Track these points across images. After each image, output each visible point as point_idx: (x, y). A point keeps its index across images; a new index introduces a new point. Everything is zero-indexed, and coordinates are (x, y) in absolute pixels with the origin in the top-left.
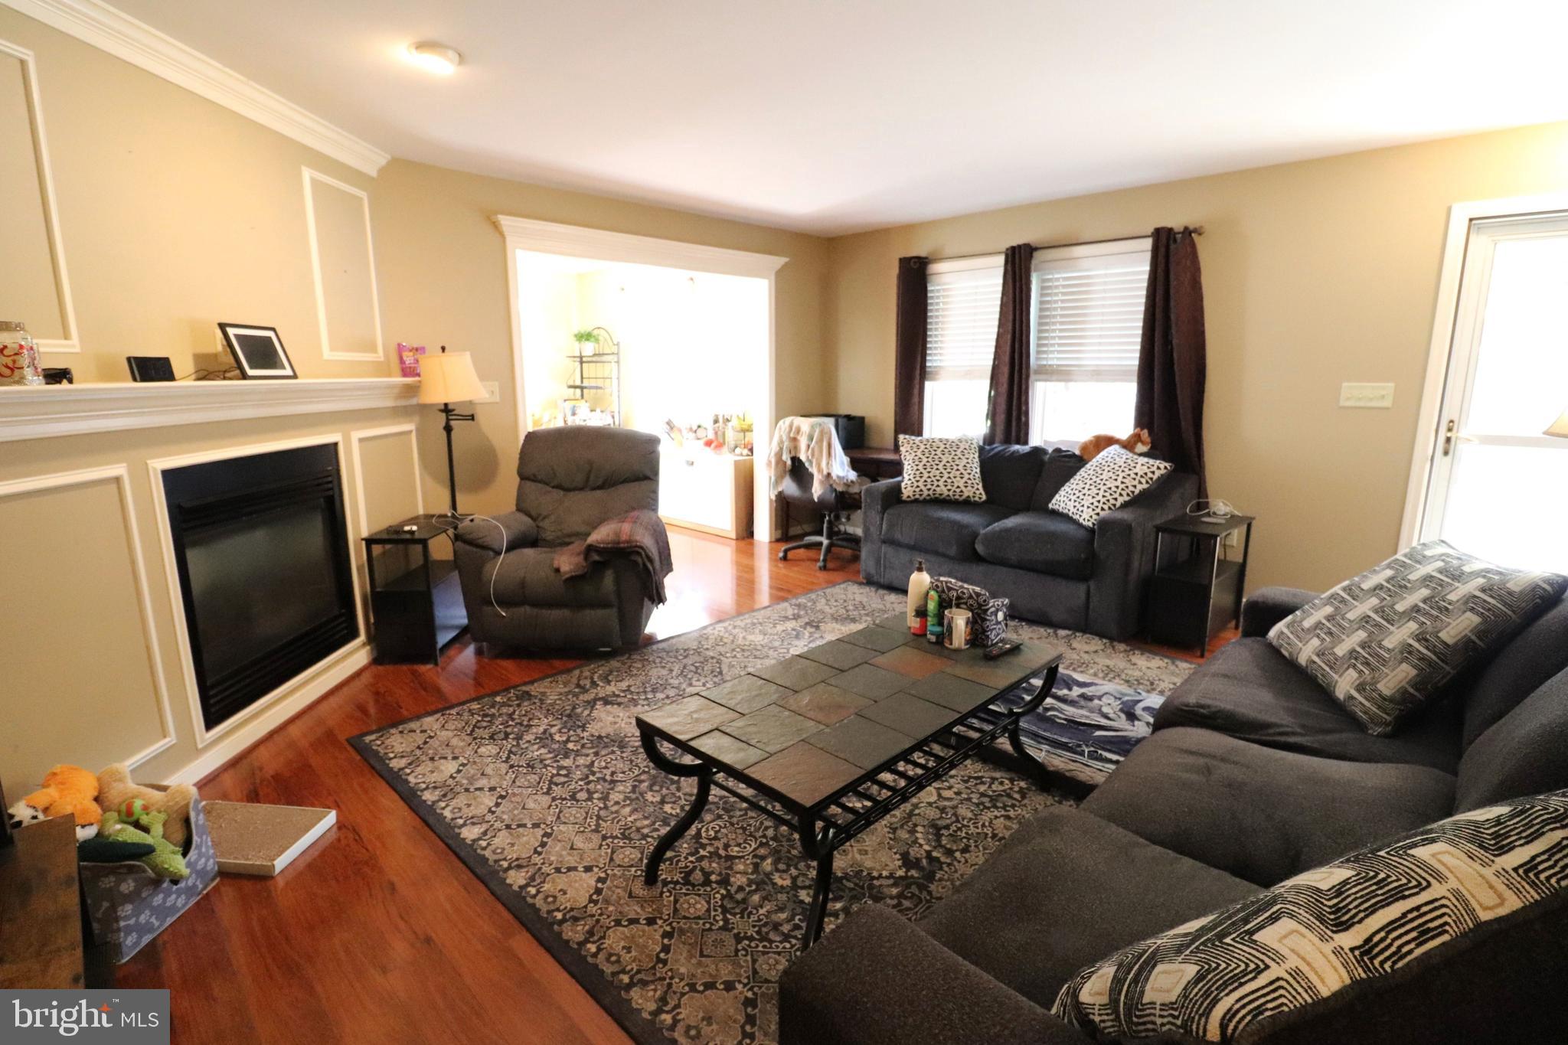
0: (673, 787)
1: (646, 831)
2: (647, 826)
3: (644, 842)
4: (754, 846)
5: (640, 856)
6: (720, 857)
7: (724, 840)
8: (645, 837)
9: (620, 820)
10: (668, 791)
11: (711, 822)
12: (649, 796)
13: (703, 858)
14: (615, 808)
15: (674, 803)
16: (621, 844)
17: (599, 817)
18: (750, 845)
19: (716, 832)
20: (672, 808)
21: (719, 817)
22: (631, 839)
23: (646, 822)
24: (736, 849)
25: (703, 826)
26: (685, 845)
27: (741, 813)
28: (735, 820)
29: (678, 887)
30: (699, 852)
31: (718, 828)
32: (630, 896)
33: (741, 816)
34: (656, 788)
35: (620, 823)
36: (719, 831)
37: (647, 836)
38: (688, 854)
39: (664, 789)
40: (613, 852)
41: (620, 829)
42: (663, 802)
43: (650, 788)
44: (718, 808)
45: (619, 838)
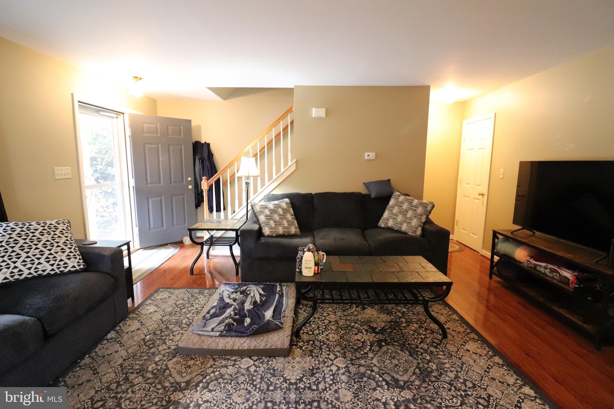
0: (421, 366)
1: (441, 353)
2: (440, 355)
3: (444, 349)
4: (404, 331)
5: (447, 345)
6: (418, 333)
7: (413, 336)
8: (443, 351)
9: (452, 362)
10: (425, 365)
11: (413, 344)
12: (434, 367)
13: (424, 335)
14: (453, 369)
15: (424, 358)
16: (453, 353)
17: (462, 369)
18: (405, 331)
19: (414, 340)
20: (426, 357)
21: (409, 344)
22: (449, 353)
23: (440, 356)
24: (410, 333)
25: (418, 344)
26: (428, 341)
27: (399, 341)
28: (404, 341)
29: (436, 332)
30: (424, 337)
31: (412, 341)
32: (453, 337)
33: (401, 341)
34: (429, 369)
35: (452, 361)
36: (412, 340)
37: (441, 351)
38: (429, 338)
39: (426, 367)
40: (457, 352)
41: (453, 359)
42: (429, 361)
43: (432, 371)
44: (407, 347)
45: (454, 356)
